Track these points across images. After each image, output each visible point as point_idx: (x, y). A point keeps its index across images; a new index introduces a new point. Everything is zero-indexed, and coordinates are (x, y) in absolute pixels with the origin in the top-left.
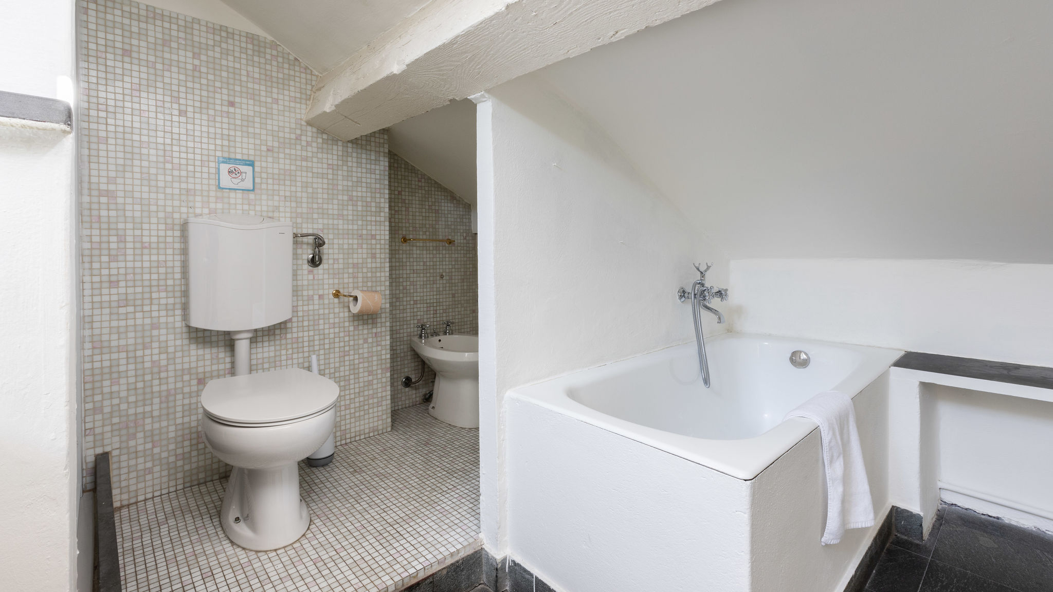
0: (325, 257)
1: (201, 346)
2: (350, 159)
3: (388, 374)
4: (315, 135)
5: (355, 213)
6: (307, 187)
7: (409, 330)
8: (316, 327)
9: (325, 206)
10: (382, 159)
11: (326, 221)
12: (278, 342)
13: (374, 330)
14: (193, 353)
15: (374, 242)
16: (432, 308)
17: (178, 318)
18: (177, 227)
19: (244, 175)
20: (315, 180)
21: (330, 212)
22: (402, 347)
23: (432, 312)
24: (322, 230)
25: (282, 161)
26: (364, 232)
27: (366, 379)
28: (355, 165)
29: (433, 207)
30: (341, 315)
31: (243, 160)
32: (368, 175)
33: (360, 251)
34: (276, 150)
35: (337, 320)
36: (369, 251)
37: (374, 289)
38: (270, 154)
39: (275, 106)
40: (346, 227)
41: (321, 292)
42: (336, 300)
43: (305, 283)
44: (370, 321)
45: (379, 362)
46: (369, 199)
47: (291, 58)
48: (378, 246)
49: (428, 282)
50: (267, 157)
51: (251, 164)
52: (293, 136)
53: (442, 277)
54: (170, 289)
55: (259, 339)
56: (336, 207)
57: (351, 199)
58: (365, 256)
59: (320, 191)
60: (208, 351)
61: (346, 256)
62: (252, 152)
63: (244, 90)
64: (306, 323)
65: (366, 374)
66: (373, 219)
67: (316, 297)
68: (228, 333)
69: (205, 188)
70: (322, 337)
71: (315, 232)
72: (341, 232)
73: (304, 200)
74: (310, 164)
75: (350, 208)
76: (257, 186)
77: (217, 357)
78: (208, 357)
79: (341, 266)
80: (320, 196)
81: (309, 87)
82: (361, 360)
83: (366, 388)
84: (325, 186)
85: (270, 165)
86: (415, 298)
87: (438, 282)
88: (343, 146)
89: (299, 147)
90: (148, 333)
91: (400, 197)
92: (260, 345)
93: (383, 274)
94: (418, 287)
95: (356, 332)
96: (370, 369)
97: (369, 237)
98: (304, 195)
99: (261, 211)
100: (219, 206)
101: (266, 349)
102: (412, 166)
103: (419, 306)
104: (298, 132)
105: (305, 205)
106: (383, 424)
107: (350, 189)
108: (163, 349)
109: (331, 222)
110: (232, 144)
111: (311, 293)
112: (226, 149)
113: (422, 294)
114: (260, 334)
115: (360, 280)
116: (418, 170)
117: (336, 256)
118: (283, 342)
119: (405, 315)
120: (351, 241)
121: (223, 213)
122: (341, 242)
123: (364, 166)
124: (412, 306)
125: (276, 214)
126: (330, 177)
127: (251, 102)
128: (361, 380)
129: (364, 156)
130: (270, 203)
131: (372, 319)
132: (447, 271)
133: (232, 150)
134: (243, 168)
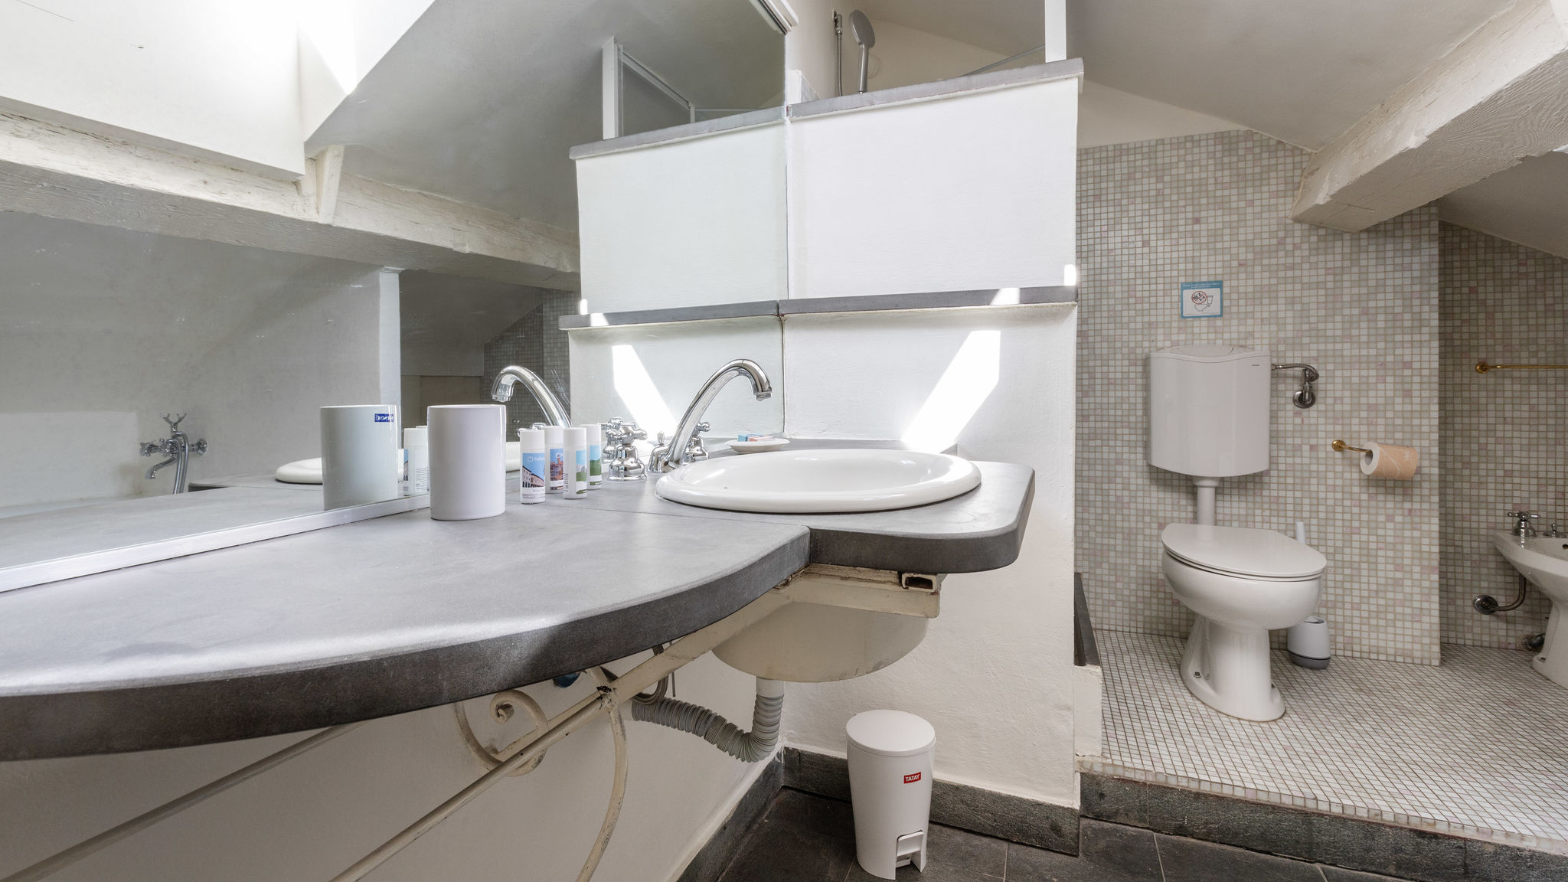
0: (1320, 395)
1: (1161, 488)
2: (1364, 255)
3: (1435, 577)
4: (1306, 233)
5: (1373, 332)
6: (1293, 303)
7: (1490, 520)
8: (1306, 488)
9: (1321, 326)
10: (1424, 245)
11: (1322, 347)
12: (1250, 499)
13: (1407, 505)
14: (1154, 494)
15: (1407, 372)
17: (1140, 456)
18: (1140, 362)
19: (1210, 299)
20: (1306, 293)
21: (1330, 333)
24: (1316, 359)
25: (1258, 275)
26: (1390, 359)
27: (1391, 575)
28: (1373, 262)
30: (1347, 475)
31: (1209, 282)
32: (1398, 274)
33: (1381, 386)
34: (1250, 263)
36: (1399, 386)
37: (1407, 443)
38: (1242, 269)
39: (1249, 210)
40: (1356, 352)
41: (1313, 442)
42: (1338, 454)
43: (1290, 428)
44: (1399, 491)
45: (1418, 554)
46: (1398, 310)
47: (1272, 142)
48: (1418, 379)
49: (1543, 442)
50: (1238, 273)
51: (1219, 285)
52: (1274, 241)
54: (1133, 425)
55: (1227, 491)
56: (1339, 326)
57: (1365, 312)
58: (1390, 394)
59: (1314, 306)
60: (1168, 495)
61: (1356, 394)
62: (1220, 271)
63: (1211, 200)
64: (1290, 480)
65: (1390, 567)
66: (1408, 338)
67: (1306, 448)
68: (1189, 479)
69: (1167, 318)
70: (1314, 501)
71: (1305, 361)
72: (1347, 360)
73: (1290, 321)
74: (1298, 273)
75: (1364, 325)
76: (1226, 310)
77: (1178, 503)
78: (1168, 501)
79: (1347, 408)
80: (1313, 313)
81: (1298, 172)
82: (1381, 546)
84: (1322, 299)
85: (1242, 283)
86: (1507, 467)
88: (1352, 240)
89: (1281, 254)
90: (1112, 468)
92: (1227, 498)
93: (1425, 421)
94: (1517, 448)
95: (1373, 503)
96: (1400, 562)
97: (1400, 366)
98: (1290, 314)
99: (1231, 339)
100: (1182, 337)
101: (1235, 504)
102: (1503, 241)
104: (1281, 234)
105: (1290, 327)
106: (1422, 650)
107: (1364, 298)
108: (1126, 486)
109: (1330, 347)
110: (1197, 266)
111: (1298, 441)
112: (1189, 273)
114: (1227, 485)
115: (1381, 428)
116: (1518, 246)
117: (1338, 394)
118: (1258, 499)
119: (1481, 492)
120: (1364, 373)
121: (1185, 344)
122: (1347, 373)
123: (1389, 261)
124: (1500, 480)
125: (1250, 342)
126: (1330, 285)
127: (1219, 212)
128: (1383, 577)
130: (1242, 329)
131: (1404, 488)
133: (1197, 272)
134: (1208, 291)
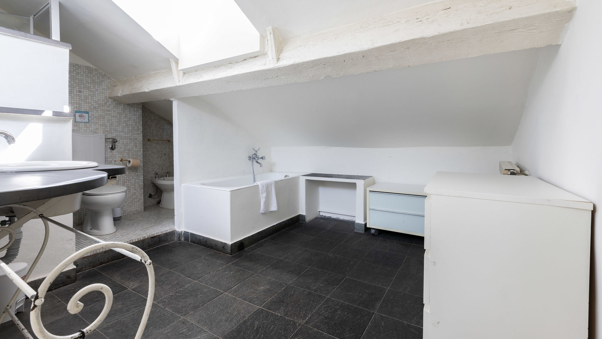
0: (116, 147)
2: (126, 110)
3: (142, 190)
4: (112, 102)
5: (129, 130)
6: (109, 121)
7: (151, 176)
9: (117, 128)
10: (139, 110)
11: (117, 133)
13: (137, 174)
15: (136, 141)
16: (161, 167)
19: (85, 117)
20: (112, 118)
21: (119, 130)
22: (148, 182)
23: (161, 169)
24: (116, 137)
25: (99, 112)
26: (132, 137)
27: (133, 192)
28: (128, 112)
29: (161, 127)
31: (85, 112)
32: (134, 116)
33: (131, 144)
34: (97, 108)
36: (134, 144)
37: (136, 158)
38: (95, 109)
39: (96, 92)
40: (125, 135)
41: (115, 159)
42: (121, 162)
43: (109, 156)
45: (139, 186)
46: (134, 125)
47: (103, 74)
48: (138, 143)
49: (159, 157)
50: (93, 110)
51: (88, 113)
52: (104, 103)
53: (165, 155)
56: (121, 128)
57: (127, 125)
58: (133, 146)
59: (114, 122)
61: (125, 146)
62: (88, 109)
63: (85, 86)
65: (133, 190)
66: (136, 132)
67: (113, 161)
71: (113, 137)
72: (123, 137)
73: (108, 126)
74: (110, 113)
75: (127, 128)
76: (90, 121)
79: (123, 150)
80: (114, 124)
81: (110, 84)
82: (131, 185)
83: (133, 195)
84: (117, 121)
85: (95, 113)
86: (153, 163)
87: (163, 157)
88: (123, 106)
89: (106, 106)
91: (146, 123)
93: (140, 153)
94: (155, 158)
95: (129, 174)
96: (135, 188)
97: (134, 139)
98: (108, 124)
99: (92, 130)
102: (152, 111)
103: (155, 166)
104: (106, 101)
105: (108, 128)
106: (140, 209)
107: (126, 121)
109: (119, 134)
110: (80, 106)
111: (111, 159)
112: (78, 108)
113: (156, 162)
115: (131, 155)
116: (154, 113)
117: (121, 146)
119: (149, 170)
120: (127, 141)
121: (77, 131)
122: (123, 141)
123: (132, 113)
124: (152, 166)
125: (97, 131)
126: (118, 117)
127: (87, 91)
128: (131, 192)
129: (132, 109)
130: (95, 127)
131: (136, 169)
132: (168, 152)
133: (80, 108)
134: (84, 115)
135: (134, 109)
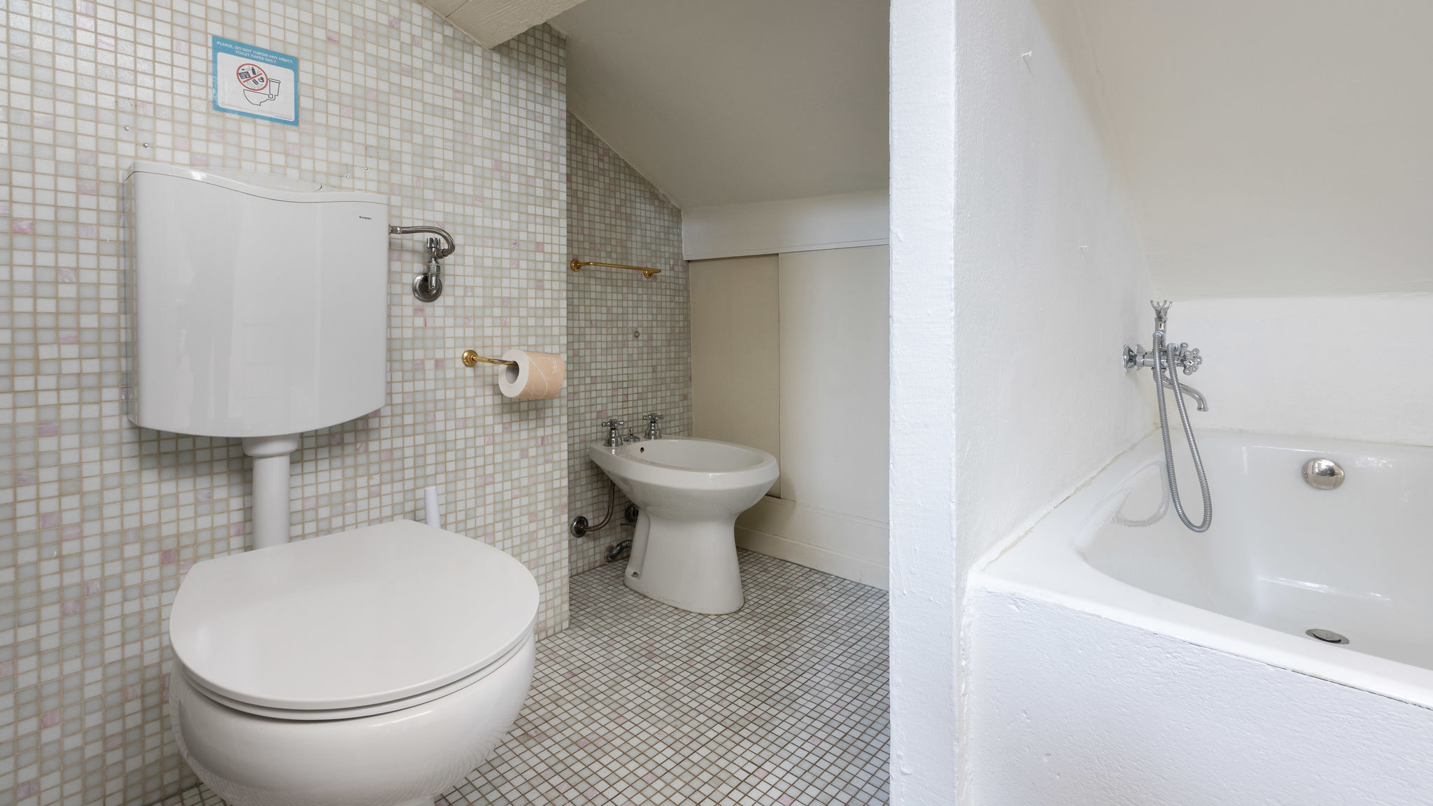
0: (447, 282)
1: (168, 473)
2: (496, 85)
4: (428, 24)
5: (506, 196)
6: (412, 132)
8: (430, 428)
9: (449, 176)
10: (555, 94)
11: (449, 207)
12: (349, 461)
13: (540, 432)
15: (540, 257)
16: (620, 392)
17: (112, 409)
18: (111, 190)
19: (274, 86)
20: (428, 119)
21: (459, 189)
23: (620, 398)
24: (445, 223)
25: (358, 68)
26: (523, 236)
27: (525, 529)
28: (506, 99)
30: (479, 401)
31: (272, 53)
32: (531, 124)
33: (514, 273)
34: (346, 42)
35: (470, 413)
36: (532, 275)
37: (543, 348)
38: (333, 48)
40: (488, 222)
41: (439, 354)
42: (470, 371)
43: (407, 333)
44: (532, 414)
45: (549, 495)
46: (531, 172)
48: (548, 266)
49: (615, 345)
50: (326, 54)
51: (292, 63)
52: (383, 19)
53: (636, 335)
55: (310, 455)
56: (469, 180)
57: (498, 166)
58: (523, 284)
59: (438, 142)
60: (186, 485)
61: (488, 282)
62: (292, 38)
64: (408, 419)
65: (525, 519)
66: (539, 211)
67: (430, 365)
69: (181, 103)
70: (441, 447)
71: (429, 225)
72: (479, 232)
73: (407, 158)
74: (417, 84)
75: (497, 184)
76: (304, 115)
77: (210, 497)
78: (187, 498)
79: (479, 302)
80: (438, 153)
82: (516, 493)
83: (525, 548)
84: (449, 135)
85: (333, 73)
86: (593, 373)
87: (630, 344)
88: (483, 57)
89: (395, 44)
90: (26, 446)
92: (310, 467)
93: (556, 322)
94: (599, 351)
95: (507, 437)
96: (532, 509)
97: (532, 247)
98: (407, 147)
99: (314, 172)
100: (216, 148)
101: (323, 476)
102: (588, 130)
103: (599, 387)
104: (394, 11)
105: (407, 169)
106: (555, 616)
107: (496, 146)
108: (70, 484)
109: (459, 209)
110: (246, 11)
111: (419, 355)
112: (231, 20)
113: (604, 366)
114: (310, 443)
115: (515, 331)
117: (469, 282)
118: (362, 459)
120: (497, 253)
122: (479, 252)
123: (522, 103)
125: (346, 182)
126: (459, 116)
128: (516, 532)
129: (522, 84)
130: (334, 156)
131: (537, 409)
132: (645, 324)
133: (247, 25)
134: (272, 71)
135: (531, 87)
